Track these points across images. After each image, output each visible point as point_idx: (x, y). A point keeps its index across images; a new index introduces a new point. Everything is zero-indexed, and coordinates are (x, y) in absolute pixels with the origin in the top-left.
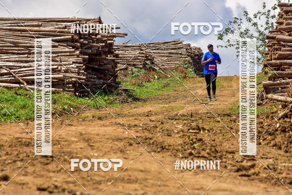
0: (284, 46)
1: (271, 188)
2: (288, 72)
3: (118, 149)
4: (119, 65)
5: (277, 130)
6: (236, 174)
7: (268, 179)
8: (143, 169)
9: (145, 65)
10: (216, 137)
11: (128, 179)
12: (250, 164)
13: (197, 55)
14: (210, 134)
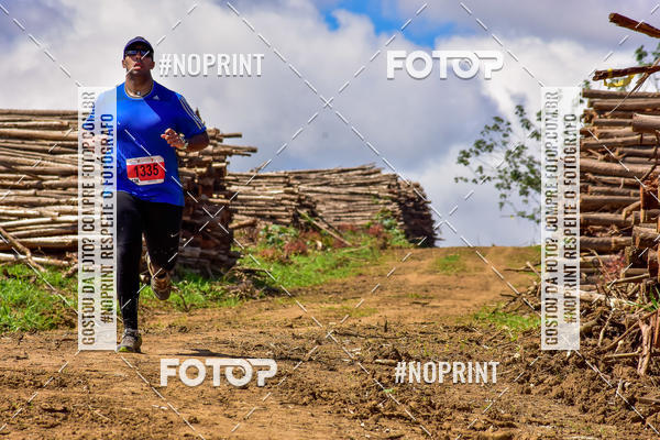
0: (594, 183)
2: (601, 239)
3: (215, 397)
4: (236, 216)
5: (566, 363)
9: (296, 217)
12: (501, 433)
13: (413, 199)
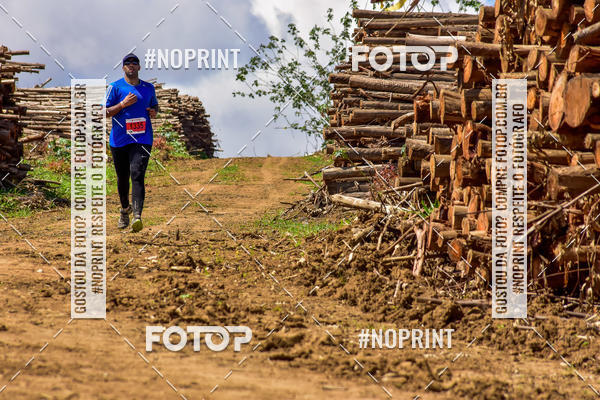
0: (365, 98)
1: (332, 383)
2: (372, 150)
3: (20, 305)
4: (25, 130)
5: (348, 267)
6: (265, 354)
7: (329, 364)
8: (72, 346)
10: (226, 280)
11: (40, 367)
12: (292, 334)
13: (192, 113)
14: (215, 274)
